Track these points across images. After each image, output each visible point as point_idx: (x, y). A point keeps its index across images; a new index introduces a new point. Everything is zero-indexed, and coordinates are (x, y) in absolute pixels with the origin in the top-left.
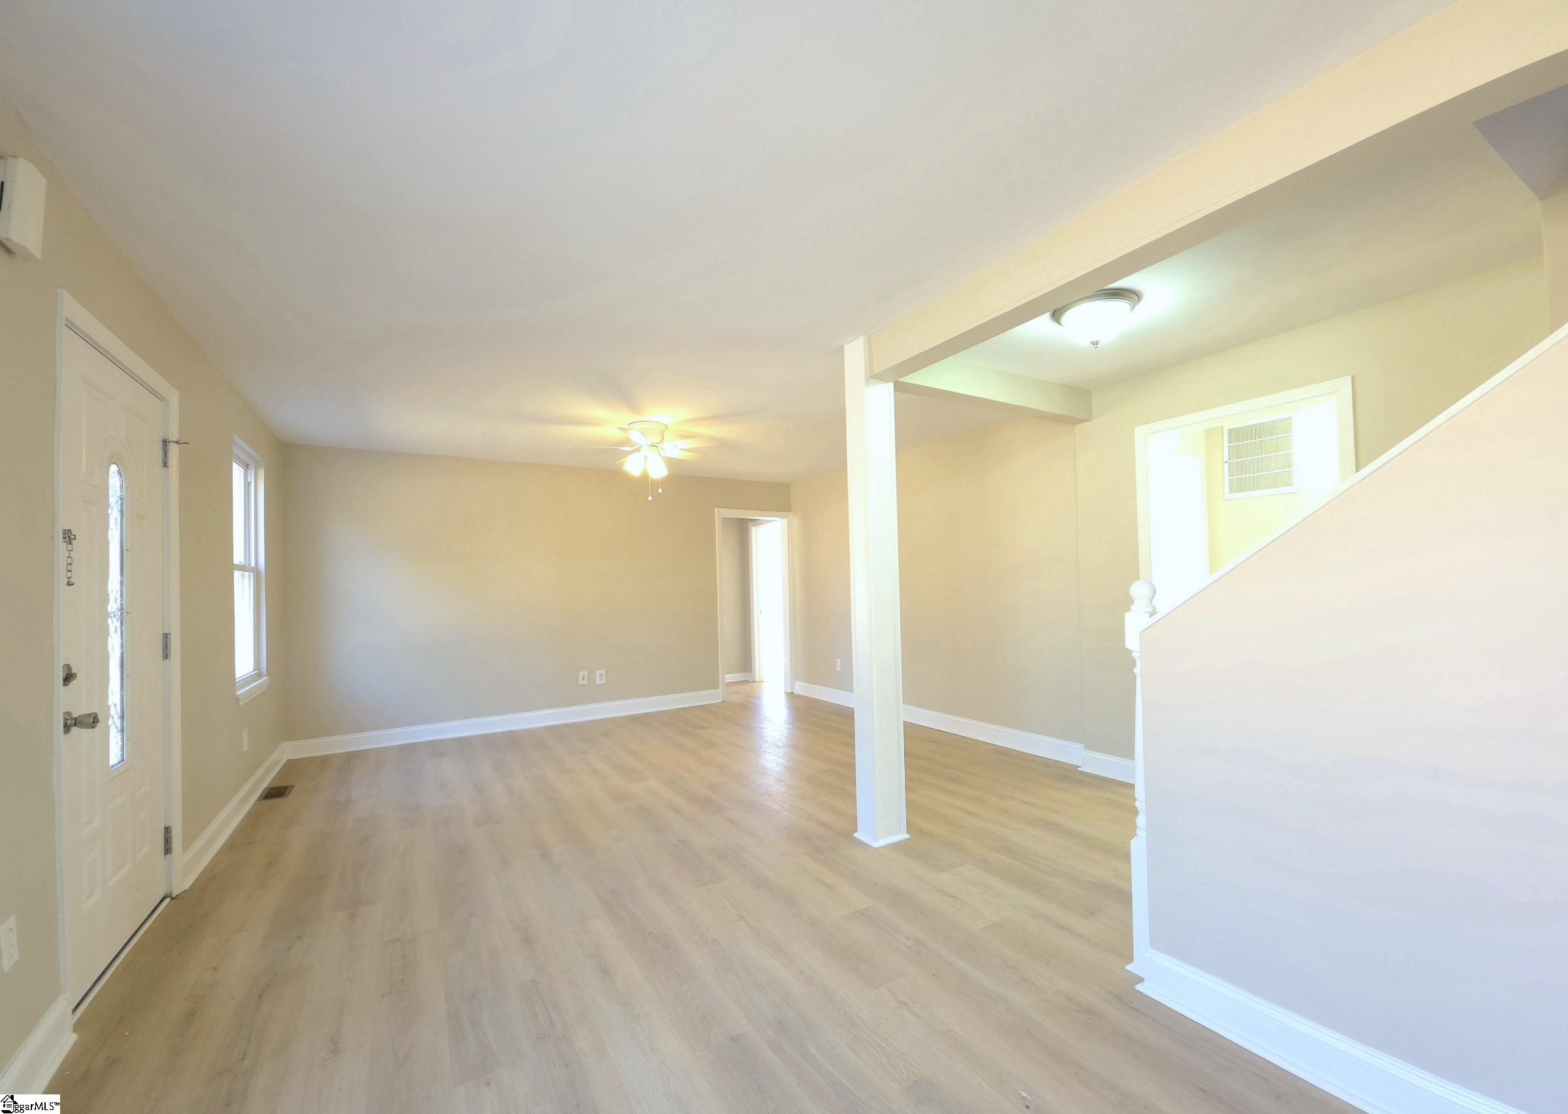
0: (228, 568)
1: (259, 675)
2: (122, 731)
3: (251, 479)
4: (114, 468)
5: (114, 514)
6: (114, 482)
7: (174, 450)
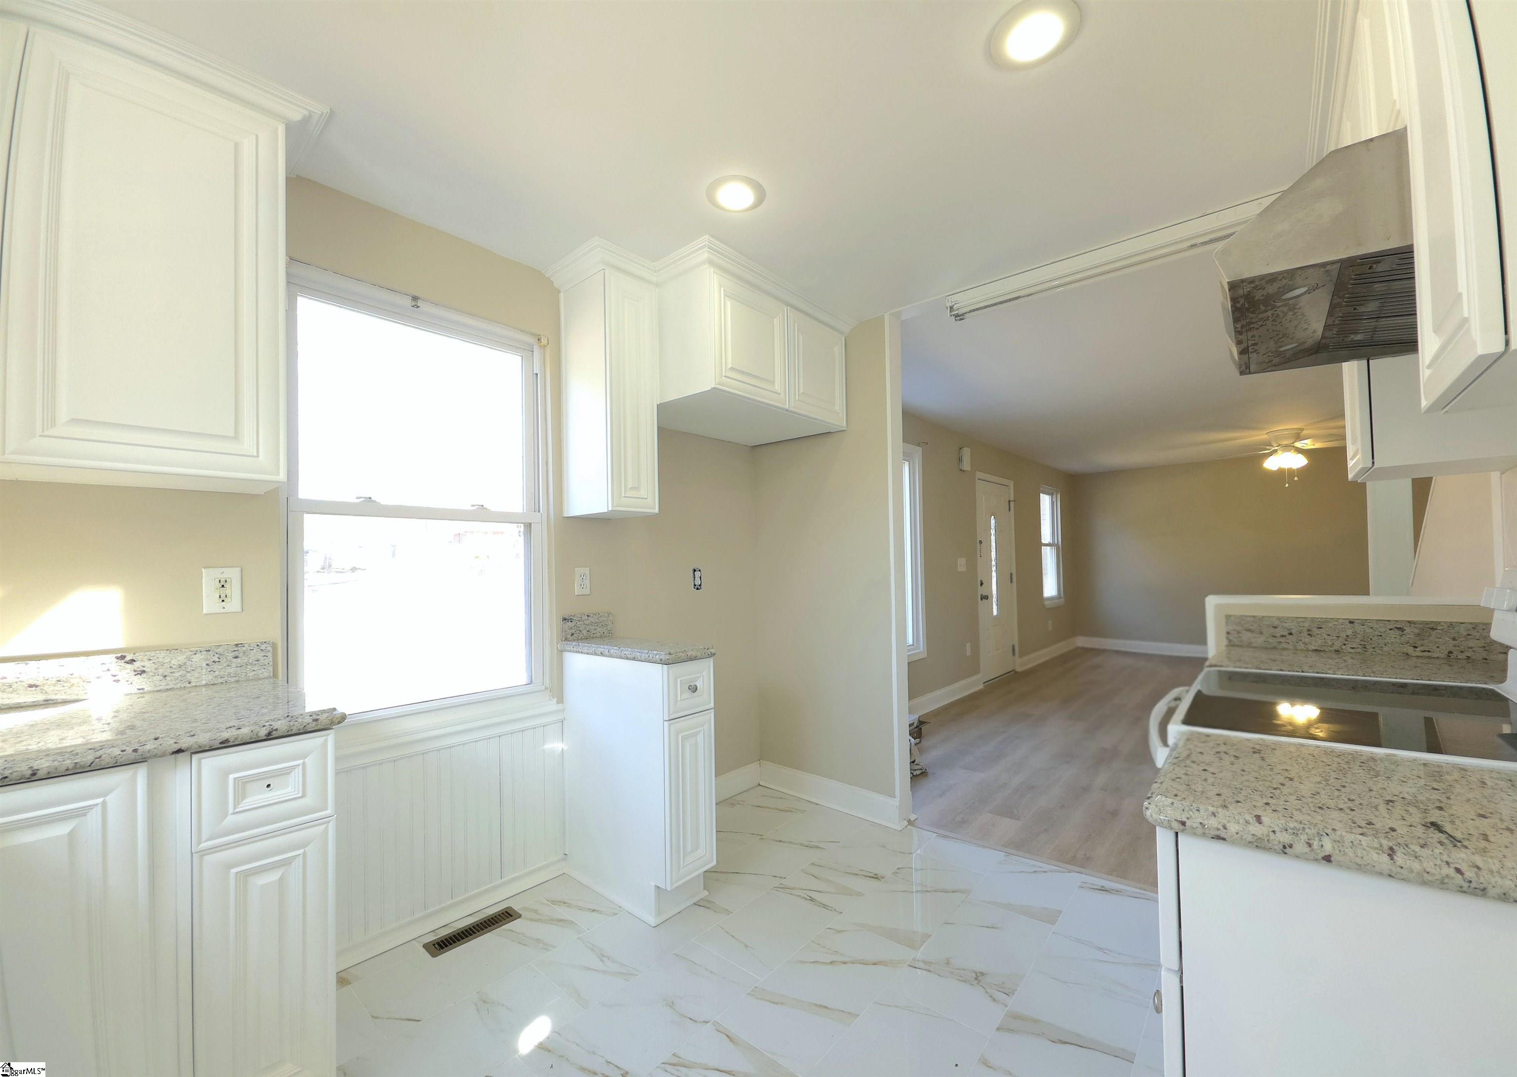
0: (1039, 545)
1: (1061, 598)
2: (997, 605)
3: (1054, 500)
4: (993, 517)
5: (993, 532)
6: (993, 522)
7: (1012, 504)
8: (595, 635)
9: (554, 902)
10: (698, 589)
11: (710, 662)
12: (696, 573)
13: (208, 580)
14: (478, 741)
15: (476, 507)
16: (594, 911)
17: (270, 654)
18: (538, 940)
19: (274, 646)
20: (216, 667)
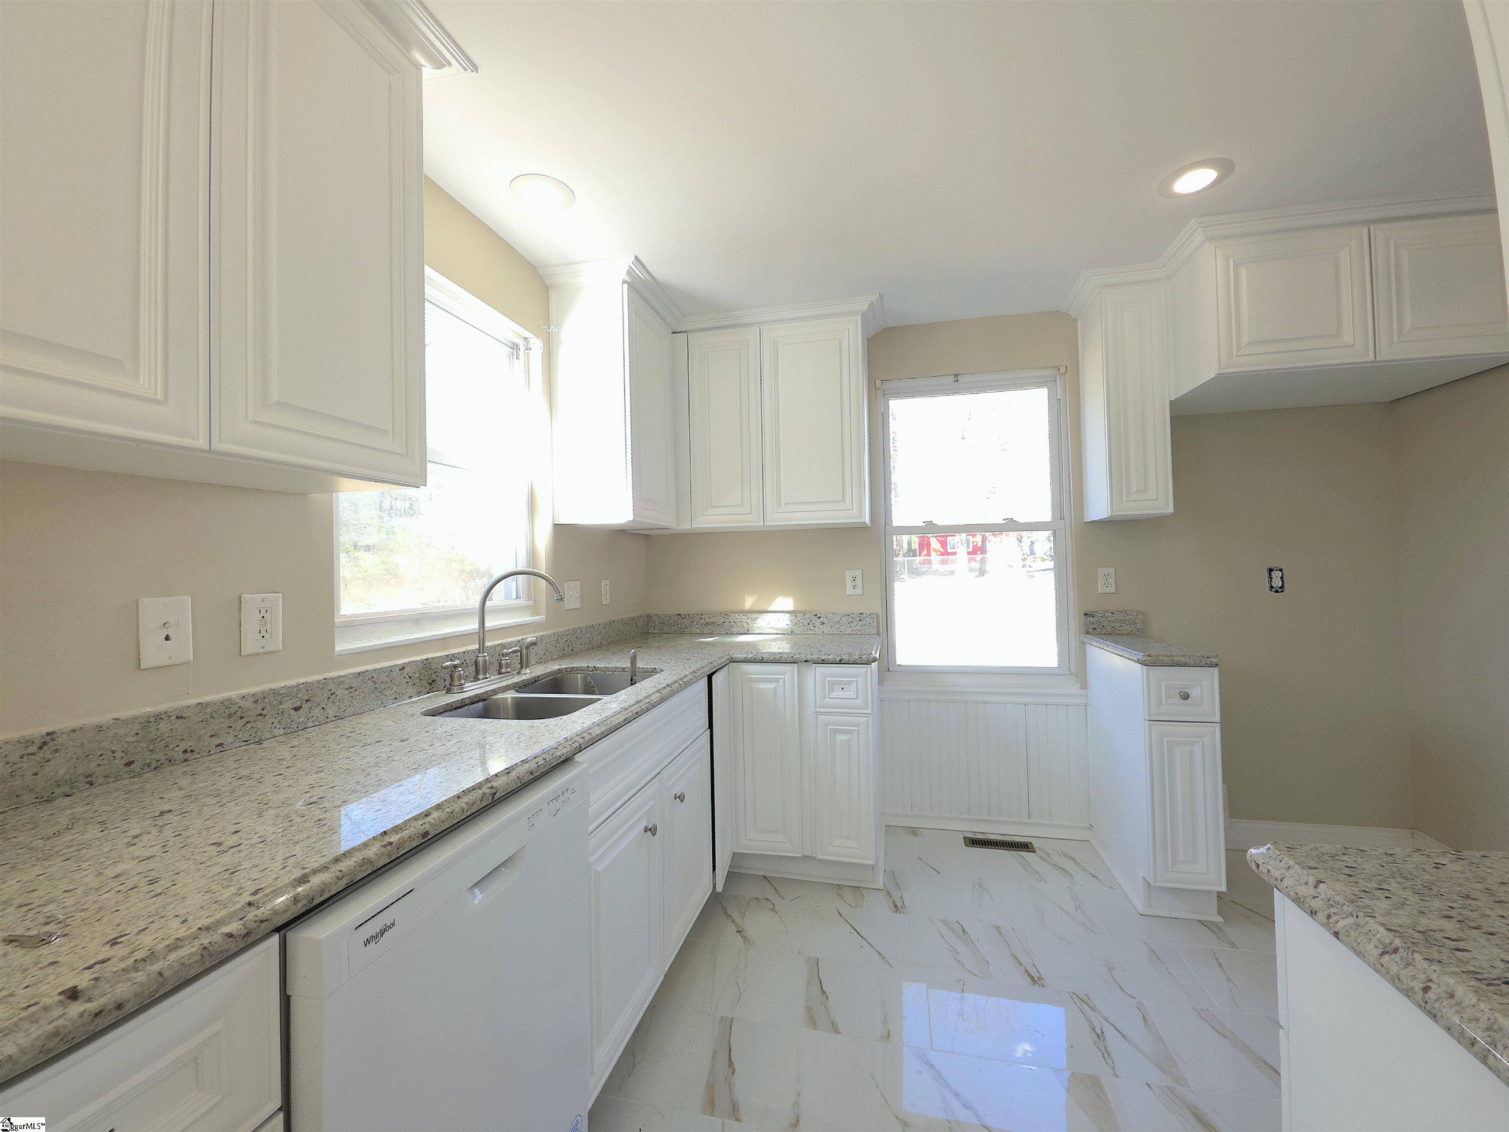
8: (1121, 632)
9: (1066, 855)
10: (1277, 592)
11: (1216, 671)
12: (1273, 573)
13: (849, 574)
14: (1007, 703)
15: (1007, 520)
16: (1095, 876)
17: (875, 621)
18: (1037, 872)
19: (877, 615)
20: (852, 625)
